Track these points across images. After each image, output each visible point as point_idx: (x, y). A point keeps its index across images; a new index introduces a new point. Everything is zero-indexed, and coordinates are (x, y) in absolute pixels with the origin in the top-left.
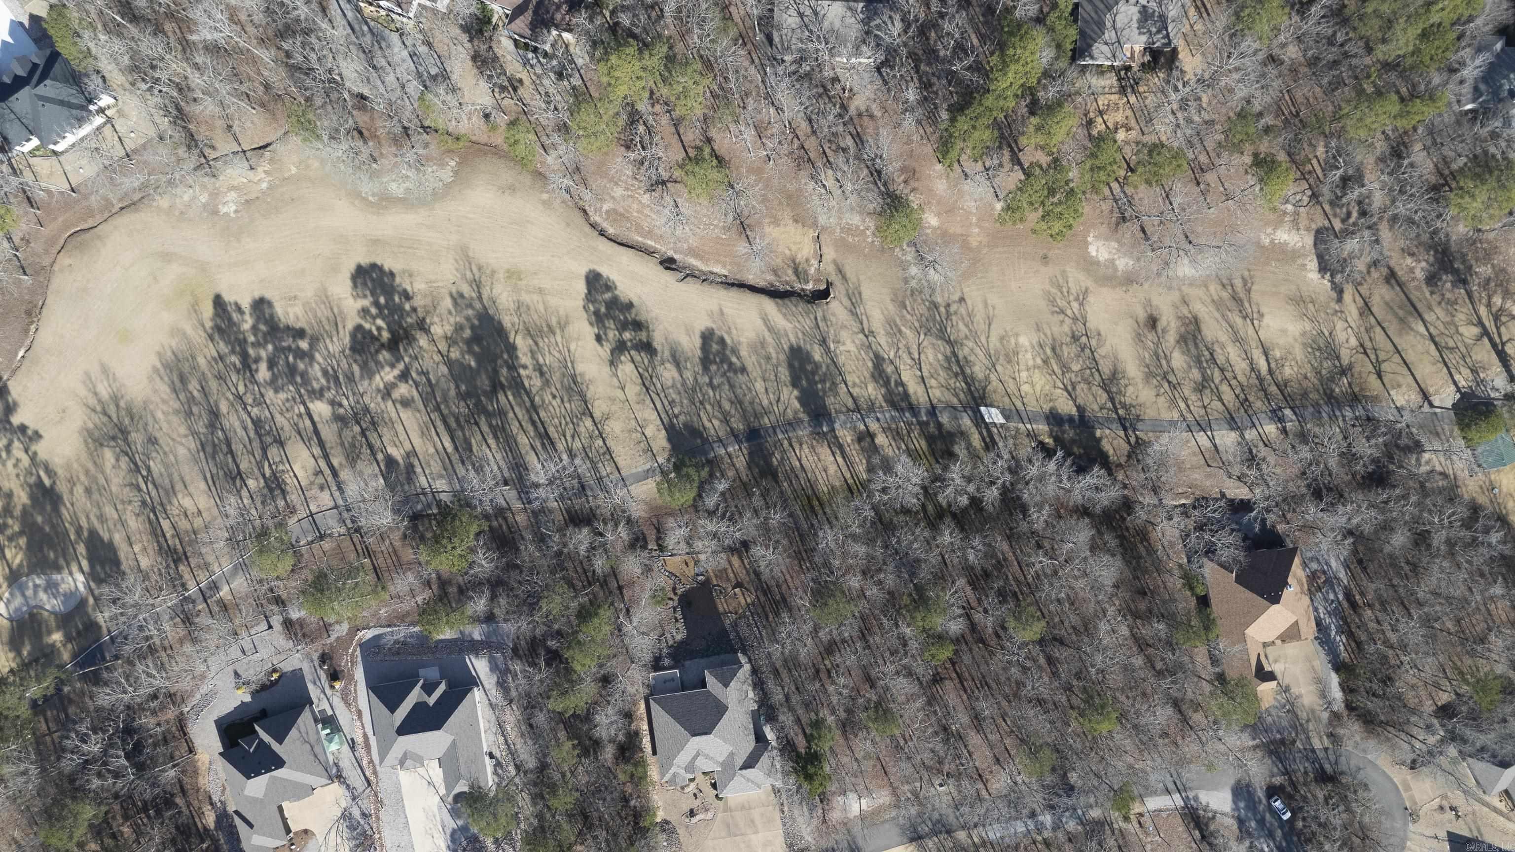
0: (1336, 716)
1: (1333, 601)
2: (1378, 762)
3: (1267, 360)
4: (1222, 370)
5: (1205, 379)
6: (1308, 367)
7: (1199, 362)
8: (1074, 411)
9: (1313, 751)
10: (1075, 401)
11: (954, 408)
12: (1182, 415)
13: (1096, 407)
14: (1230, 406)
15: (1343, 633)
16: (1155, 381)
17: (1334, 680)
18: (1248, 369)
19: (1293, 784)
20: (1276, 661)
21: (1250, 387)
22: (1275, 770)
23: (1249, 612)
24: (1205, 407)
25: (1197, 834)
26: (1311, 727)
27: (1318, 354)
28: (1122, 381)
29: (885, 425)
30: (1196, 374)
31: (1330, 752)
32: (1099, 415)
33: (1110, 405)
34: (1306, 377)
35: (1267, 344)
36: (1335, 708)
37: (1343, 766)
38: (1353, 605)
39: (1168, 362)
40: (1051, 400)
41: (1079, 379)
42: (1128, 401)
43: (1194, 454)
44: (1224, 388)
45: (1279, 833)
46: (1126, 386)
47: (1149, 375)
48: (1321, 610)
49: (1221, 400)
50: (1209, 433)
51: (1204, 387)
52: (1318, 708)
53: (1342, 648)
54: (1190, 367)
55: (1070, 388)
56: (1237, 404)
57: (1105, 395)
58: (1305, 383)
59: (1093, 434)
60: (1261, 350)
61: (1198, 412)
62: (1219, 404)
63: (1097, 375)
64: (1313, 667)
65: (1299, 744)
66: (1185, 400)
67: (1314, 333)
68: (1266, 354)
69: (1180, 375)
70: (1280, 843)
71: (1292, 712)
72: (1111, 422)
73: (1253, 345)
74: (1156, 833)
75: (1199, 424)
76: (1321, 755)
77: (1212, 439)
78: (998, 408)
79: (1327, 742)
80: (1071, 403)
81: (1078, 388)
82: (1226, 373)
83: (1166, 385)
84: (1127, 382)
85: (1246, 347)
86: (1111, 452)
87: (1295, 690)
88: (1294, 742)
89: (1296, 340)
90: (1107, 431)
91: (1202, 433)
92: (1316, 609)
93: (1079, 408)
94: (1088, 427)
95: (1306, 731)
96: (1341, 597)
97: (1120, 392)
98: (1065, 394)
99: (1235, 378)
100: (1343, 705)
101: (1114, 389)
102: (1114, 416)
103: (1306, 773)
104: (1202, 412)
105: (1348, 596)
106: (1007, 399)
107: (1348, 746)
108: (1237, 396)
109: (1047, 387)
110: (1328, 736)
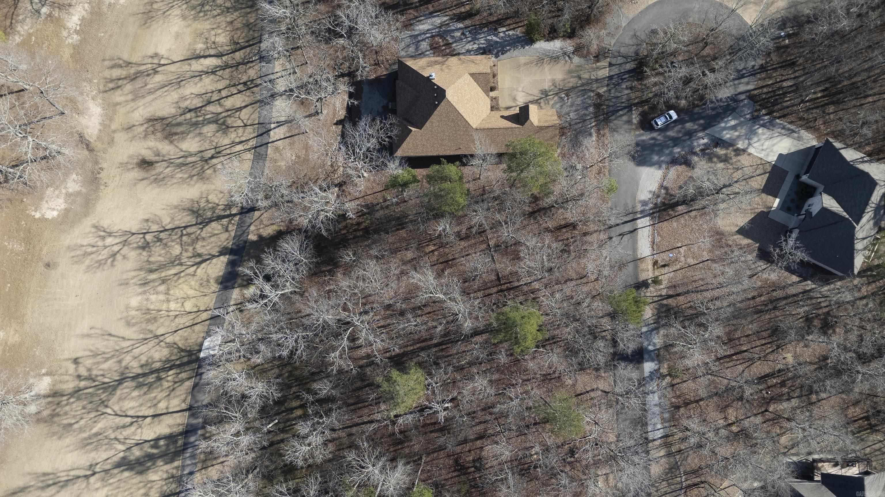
0: (578, 50)
1: (463, 34)
2: (631, 16)
3: (205, 57)
4: (209, 103)
5: (216, 122)
6: (219, 19)
7: (196, 124)
8: (224, 259)
9: (610, 78)
10: (214, 256)
11: (195, 385)
12: (249, 150)
13: (225, 236)
14: (248, 100)
15: (496, 29)
16: (209, 172)
17: (542, 45)
18: (212, 77)
19: (642, 103)
20: (515, 99)
21: (231, 78)
22: (625, 118)
23: (453, 121)
24: (246, 125)
25: (681, 209)
26: (586, 76)
27: (207, 8)
28: (202, 205)
29: (200, 466)
30: (209, 130)
31: (614, 61)
32: (233, 234)
33: (225, 221)
34: (231, 23)
35: (188, 54)
36: (571, 49)
37: (631, 51)
38: (469, 15)
39: (191, 155)
40: (208, 281)
41: (191, 249)
42: (223, 202)
43: (292, 144)
44: (229, 103)
45: (689, 125)
46: (208, 201)
47: (201, 176)
48: (469, 46)
49: (240, 109)
50: (273, 126)
51: (224, 123)
52: (567, 67)
53: (511, 33)
54: (200, 134)
55: (198, 260)
56: (248, 93)
57: (214, 224)
58: (238, 24)
59: (253, 242)
60: (193, 62)
61: (249, 133)
62: (244, 111)
63: (190, 230)
64: (525, 64)
65: (602, 91)
66: (234, 144)
67: (185, 6)
68: (199, 57)
69: (207, 146)
70: (700, 125)
71: (568, 92)
72: (244, 222)
73: (186, 68)
74: (676, 251)
75: (261, 135)
76: (615, 71)
77: (280, 124)
78: (205, 338)
79: (604, 63)
80: (214, 261)
81: (200, 250)
82: (213, 99)
83: (214, 161)
84: (204, 200)
85: (188, 75)
86: (275, 227)
87: (547, 86)
88: (599, 95)
89: (189, 25)
90: (252, 228)
91: (272, 133)
92: (469, 51)
93: (222, 253)
94: (244, 247)
95: (590, 82)
96: (460, 25)
97: (213, 209)
98: (203, 265)
99: (220, 91)
100: (569, 41)
101: (209, 214)
102: (237, 218)
103: (631, 88)
104: (249, 129)
105: (460, 18)
106: (197, 328)
107: (610, 43)
108: (240, 92)
109: (193, 283)
110: (598, 61)
